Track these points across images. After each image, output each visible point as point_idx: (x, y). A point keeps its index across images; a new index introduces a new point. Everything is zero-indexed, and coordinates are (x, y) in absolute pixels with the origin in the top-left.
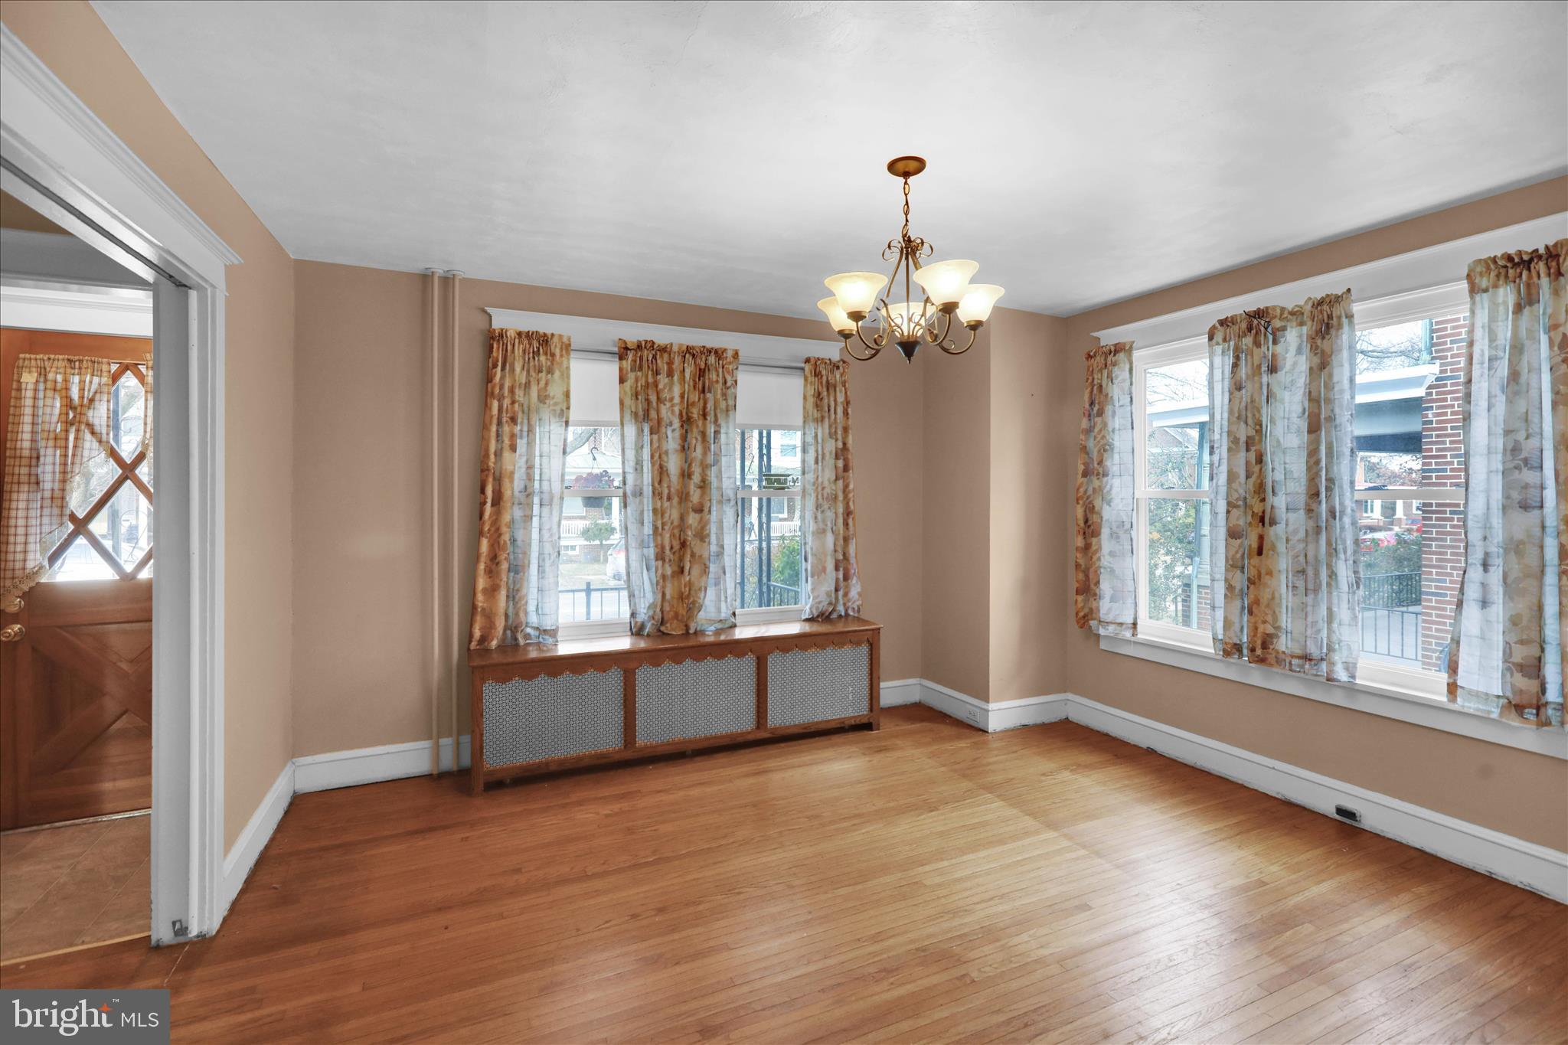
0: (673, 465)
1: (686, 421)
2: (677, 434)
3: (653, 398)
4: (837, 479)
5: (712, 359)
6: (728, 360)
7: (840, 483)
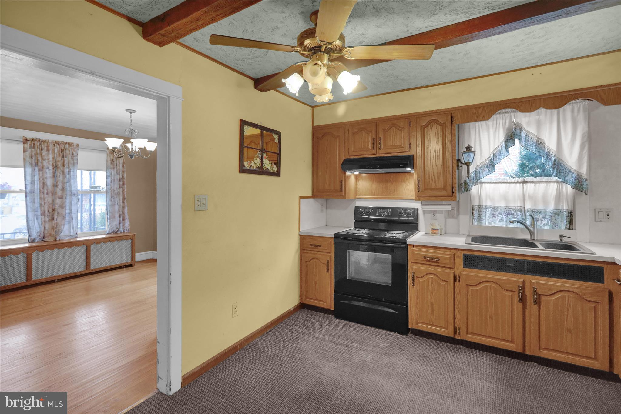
0: (49, 182)
1: (55, 167)
2: (51, 171)
3: (40, 158)
4: (120, 188)
5: (67, 146)
6: (74, 147)
7: (121, 189)
